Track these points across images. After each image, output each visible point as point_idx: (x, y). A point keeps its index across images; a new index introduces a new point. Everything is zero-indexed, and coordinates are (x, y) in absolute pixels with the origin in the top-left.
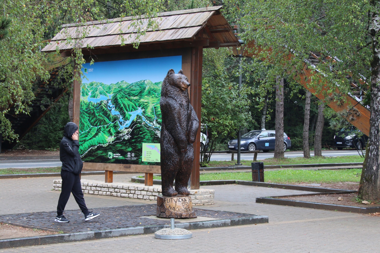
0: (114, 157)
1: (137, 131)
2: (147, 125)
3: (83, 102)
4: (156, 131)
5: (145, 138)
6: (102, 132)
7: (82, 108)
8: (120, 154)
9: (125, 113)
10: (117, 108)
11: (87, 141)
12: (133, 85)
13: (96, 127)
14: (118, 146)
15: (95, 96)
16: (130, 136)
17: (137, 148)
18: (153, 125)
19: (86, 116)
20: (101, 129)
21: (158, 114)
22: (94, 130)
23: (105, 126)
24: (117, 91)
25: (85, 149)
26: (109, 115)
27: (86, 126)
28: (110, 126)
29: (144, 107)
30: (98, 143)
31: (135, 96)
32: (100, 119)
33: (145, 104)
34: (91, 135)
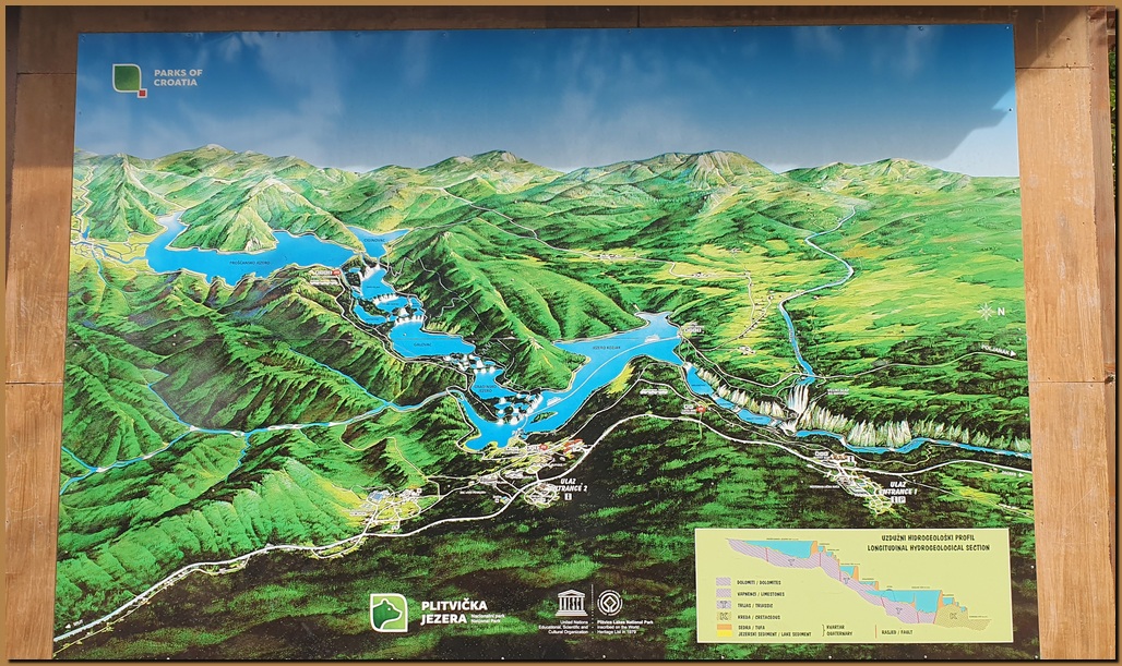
0: (427, 619)
1: (643, 452)
2: (729, 416)
3: (95, 271)
4: (811, 455)
5: (717, 493)
6: (296, 462)
7: (94, 309)
8: (483, 602)
9: (524, 346)
10: (450, 317)
11: (148, 526)
12: (589, 183)
13: (243, 434)
14: (466, 548)
15: (220, 235)
16: (572, 488)
17: (644, 560)
18: (789, 415)
19: (135, 365)
20: (294, 448)
21: (830, 353)
22: (216, 455)
23: (331, 424)
24: (442, 211)
25: (126, 578)
26: (369, 355)
27: (135, 426)
28: (377, 427)
29: (694, 314)
30: (257, 539)
31: (614, 245)
32: (275, 384)
33: (708, 297)
34: (185, 486)
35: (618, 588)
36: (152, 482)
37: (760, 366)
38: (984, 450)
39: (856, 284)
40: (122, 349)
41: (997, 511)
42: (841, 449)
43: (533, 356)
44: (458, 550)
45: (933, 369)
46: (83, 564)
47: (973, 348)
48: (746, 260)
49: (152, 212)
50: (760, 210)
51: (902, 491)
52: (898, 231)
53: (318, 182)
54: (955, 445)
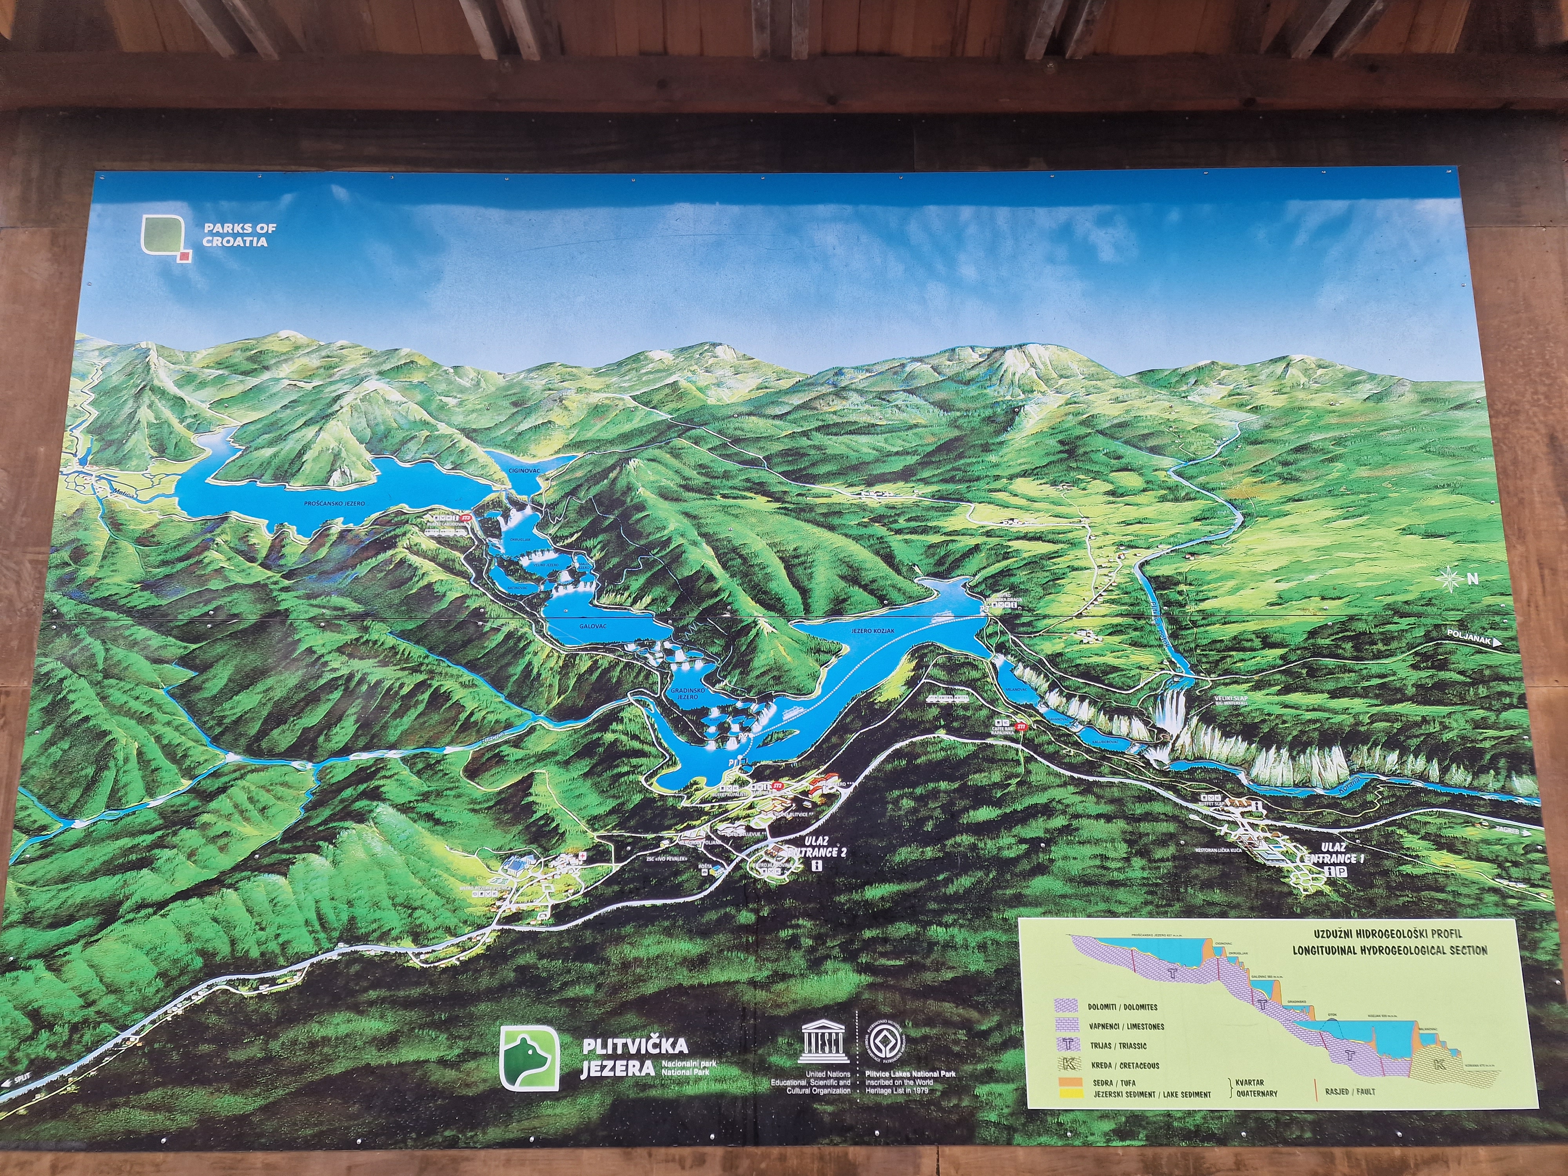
0: (592, 1069)
1: (935, 794)
2: (1065, 738)
3: (95, 516)
4: (1195, 799)
5: (1052, 861)
6: (391, 810)
7: (89, 571)
8: (682, 1041)
9: (747, 629)
10: (636, 584)
11: (148, 916)
12: (844, 389)
13: (310, 765)
14: (654, 951)
15: (292, 462)
16: (823, 852)
17: (937, 970)
18: (1159, 738)
19: (147, 658)
20: (389, 788)
21: (1215, 642)
22: (265, 798)
23: (449, 750)
24: (627, 428)
25: (106, 1002)
26: (511, 643)
27: (140, 753)
28: (518, 754)
29: (1007, 581)
30: (322, 936)
31: (883, 479)
32: (364, 688)
33: (1026, 555)
34: (212, 849)
35: (897, 1017)
36: (160, 844)
37: (1110, 660)
38: (1465, 793)
39: (1248, 538)
40: (127, 633)
41: (1495, 890)
42: (1240, 791)
43: (763, 644)
44: (641, 953)
45: (1374, 666)
46: (38, 980)
47: (1434, 634)
48: (1083, 501)
49: (189, 427)
50: (1100, 428)
51: (1341, 858)
52: (1306, 460)
53: (442, 387)
54: (1419, 784)
